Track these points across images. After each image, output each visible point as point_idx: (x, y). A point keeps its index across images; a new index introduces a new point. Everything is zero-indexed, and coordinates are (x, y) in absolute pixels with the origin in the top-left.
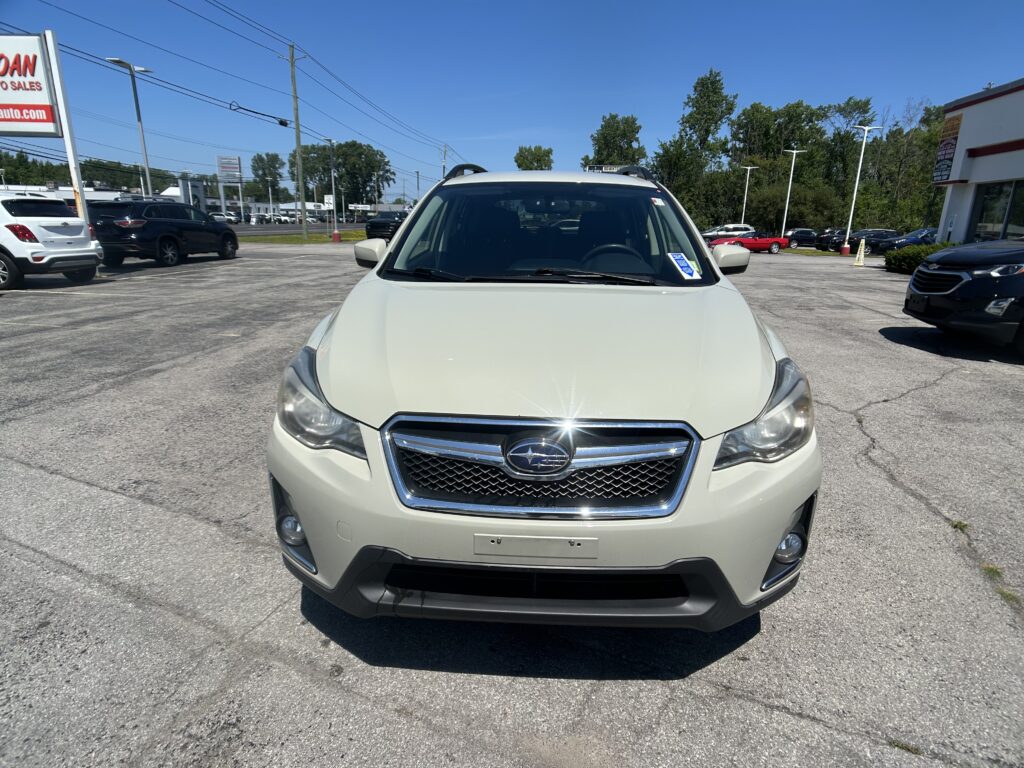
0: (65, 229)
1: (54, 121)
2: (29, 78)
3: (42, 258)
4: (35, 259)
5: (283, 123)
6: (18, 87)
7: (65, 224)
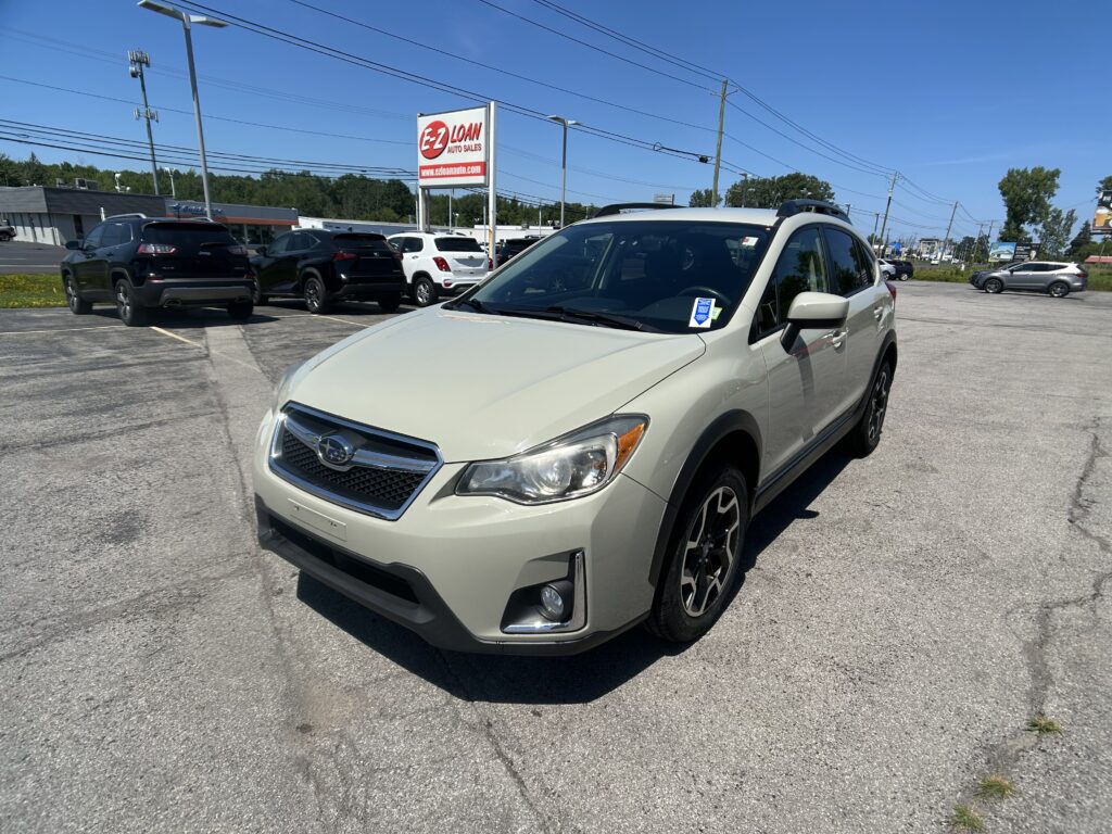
0: (470, 262)
1: (485, 174)
2: (475, 141)
3: (450, 284)
4: (446, 285)
5: (703, 160)
6: (467, 149)
7: (471, 258)
